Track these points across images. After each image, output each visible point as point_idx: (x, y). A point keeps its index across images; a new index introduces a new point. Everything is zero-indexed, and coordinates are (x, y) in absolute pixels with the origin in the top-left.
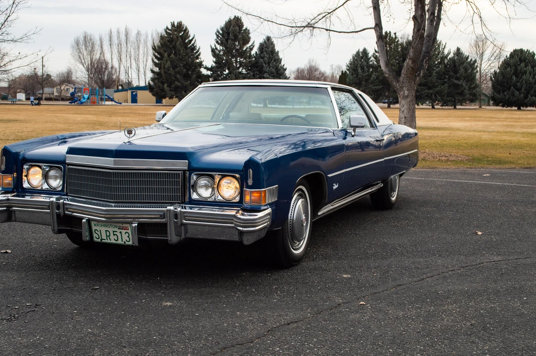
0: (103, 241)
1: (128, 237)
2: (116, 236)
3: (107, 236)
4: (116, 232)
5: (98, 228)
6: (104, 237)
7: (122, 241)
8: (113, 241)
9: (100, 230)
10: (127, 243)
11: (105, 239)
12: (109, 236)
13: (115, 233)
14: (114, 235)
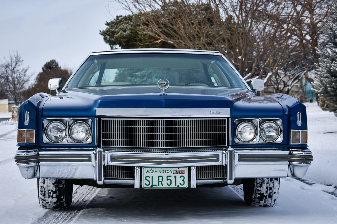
0: (153, 187)
1: (183, 180)
2: (169, 181)
3: (159, 181)
4: (171, 176)
5: (150, 175)
6: (155, 182)
7: (176, 185)
8: (165, 186)
9: (152, 177)
10: (180, 186)
11: (156, 185)
12: (161, 182)
13: (169, 178)
14: (167, 180)
